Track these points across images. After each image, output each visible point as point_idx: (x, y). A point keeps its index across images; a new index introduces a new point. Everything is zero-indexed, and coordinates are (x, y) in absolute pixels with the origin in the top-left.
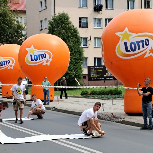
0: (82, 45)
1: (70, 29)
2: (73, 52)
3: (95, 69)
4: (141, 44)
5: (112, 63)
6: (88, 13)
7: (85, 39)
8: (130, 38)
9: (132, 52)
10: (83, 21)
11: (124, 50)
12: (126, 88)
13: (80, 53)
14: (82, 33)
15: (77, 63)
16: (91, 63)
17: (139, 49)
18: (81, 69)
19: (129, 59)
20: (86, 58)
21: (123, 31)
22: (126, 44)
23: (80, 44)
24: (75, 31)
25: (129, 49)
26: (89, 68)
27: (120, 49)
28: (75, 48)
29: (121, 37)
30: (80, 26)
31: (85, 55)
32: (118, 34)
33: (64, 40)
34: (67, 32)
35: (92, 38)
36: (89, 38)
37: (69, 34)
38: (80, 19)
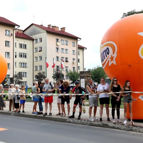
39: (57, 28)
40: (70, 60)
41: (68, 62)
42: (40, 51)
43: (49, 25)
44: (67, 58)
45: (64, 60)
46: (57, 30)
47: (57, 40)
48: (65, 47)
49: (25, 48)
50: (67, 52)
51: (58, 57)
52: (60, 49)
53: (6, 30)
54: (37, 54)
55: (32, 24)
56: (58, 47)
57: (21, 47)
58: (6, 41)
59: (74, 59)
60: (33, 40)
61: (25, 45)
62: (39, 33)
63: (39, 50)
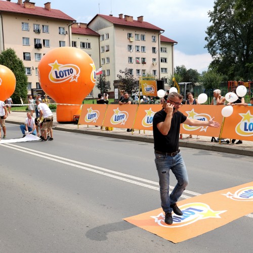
0: (26, 73)
1: (16, 61)
2: (19, 78)
3: (37, 91)
4: (67, 72)
5: (46, 86)
6: (31, 49)
7: (29, 69)
8: (59, 67)
9: (61, 78)
10: (27, 55)
11: (54, 76)
12: (57, 104)
13: (25, 79)
14: (26, 64)
15: (22, 86)
16: (34, 86)
17: (66, 76)
18: (26, 91)
19: (59, 83)
20: (30, 83)
21: (53, 62)
22: (56, 72)
23: (25, 72)
24: (20, 63)
25: (58, 75)
26: (32, 90)
27: (52, 76)
28: (21, 76)
29: (53, 67)
30: (24, 59)
31: (29, 81)
32: (50, 65)
33: (12, 69)
34: (14, 64)
35: (34, 68)
36: (32, 68)
37: (16, 65)
38: (24, 53)
39: (130, 18)
40: (149, 61)
41: (145, 63)
42: (107, 51)
43: (121, 15)
44: (144, 59)
45: (140, 61)
46: (131, 21)
47: (130, 34)
48: (141, 43)
49: (89, 47)
50: (144, 51)
51: (131, 58)
52: (133, 47)
53: (60, 28)
54: (104, 55)
55: (97, 15)
56: (130, 44)
57: (84, 46)
58: (60, 42)
59: (154, 60)
60: (99, 36)
61: (89, 44)
62: (105, 26)
63: (106, 49)
